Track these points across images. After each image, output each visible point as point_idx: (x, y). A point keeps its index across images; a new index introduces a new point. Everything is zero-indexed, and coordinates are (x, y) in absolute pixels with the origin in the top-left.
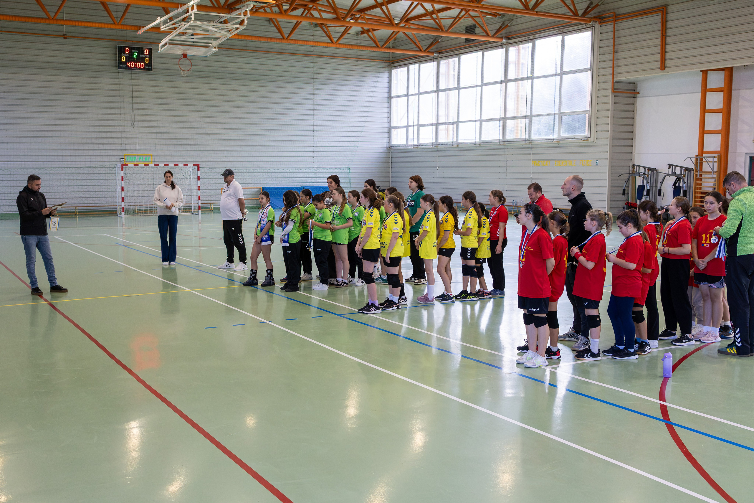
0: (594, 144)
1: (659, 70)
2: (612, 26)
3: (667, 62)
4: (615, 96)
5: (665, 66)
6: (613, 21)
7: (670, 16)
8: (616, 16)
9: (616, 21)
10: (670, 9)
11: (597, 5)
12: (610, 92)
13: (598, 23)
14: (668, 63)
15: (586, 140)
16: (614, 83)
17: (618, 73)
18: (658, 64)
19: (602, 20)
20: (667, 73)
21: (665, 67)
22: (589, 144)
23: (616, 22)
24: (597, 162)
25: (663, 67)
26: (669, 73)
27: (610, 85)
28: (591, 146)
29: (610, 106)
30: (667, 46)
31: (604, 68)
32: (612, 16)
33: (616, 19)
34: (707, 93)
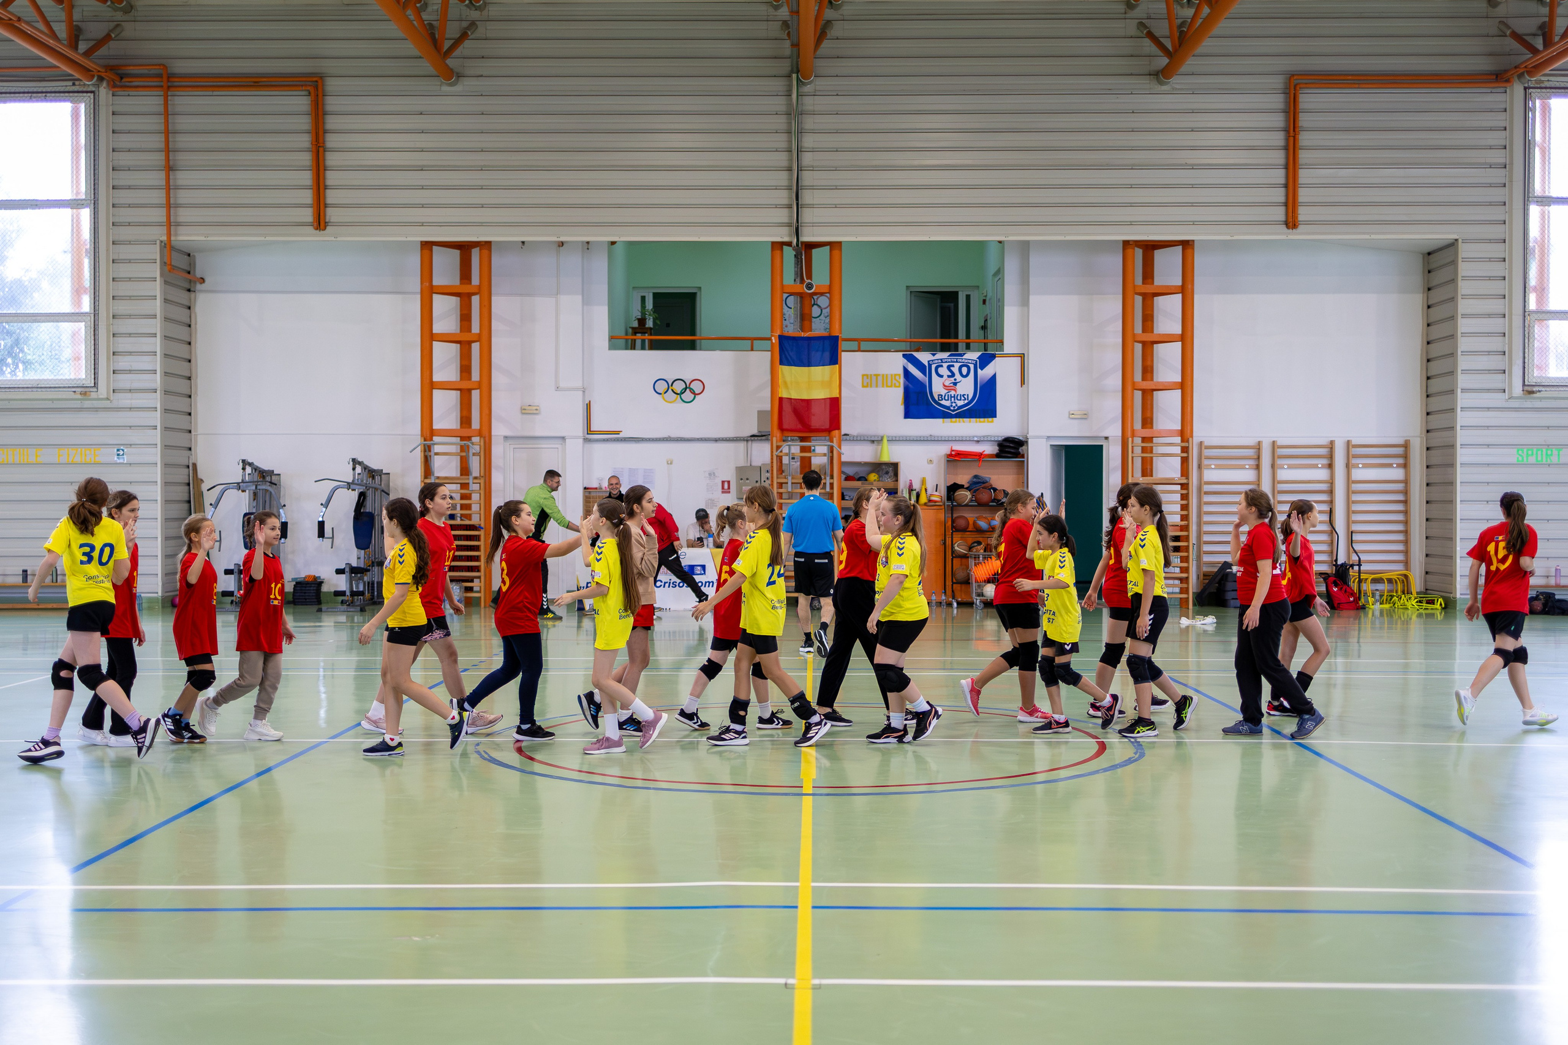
0: (106, 404)
1: (311, 230)
2: (161, 100)
3: (329, 211)
4: (166, 282)
5: (327, 221)
6: (161, 86)
7: (332, 103)
8: (168, 78)
9: (169, 87)
10: (331, 84)
11: (107, 38)
12: (156, 270)
13: (105, 84)
14: (332, 214)
15: (85, 394)
16: (168, 247)
17: (178, 224)
18: (308, 215)
19: (122, 78)
20: (333, 239)
21: (326, 224)
22: (87, 404)
23: (169, 93)
24: (121, 453)
25: (320, 223)
26: (339, 239)
27: (155, 252)
28: (96, 410)
29: (157, 306)
30: (329, 174)
31: (130, 206)
32: (160, 76)
33: (169, 84)
34: (435, 296)
